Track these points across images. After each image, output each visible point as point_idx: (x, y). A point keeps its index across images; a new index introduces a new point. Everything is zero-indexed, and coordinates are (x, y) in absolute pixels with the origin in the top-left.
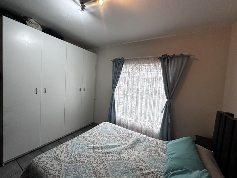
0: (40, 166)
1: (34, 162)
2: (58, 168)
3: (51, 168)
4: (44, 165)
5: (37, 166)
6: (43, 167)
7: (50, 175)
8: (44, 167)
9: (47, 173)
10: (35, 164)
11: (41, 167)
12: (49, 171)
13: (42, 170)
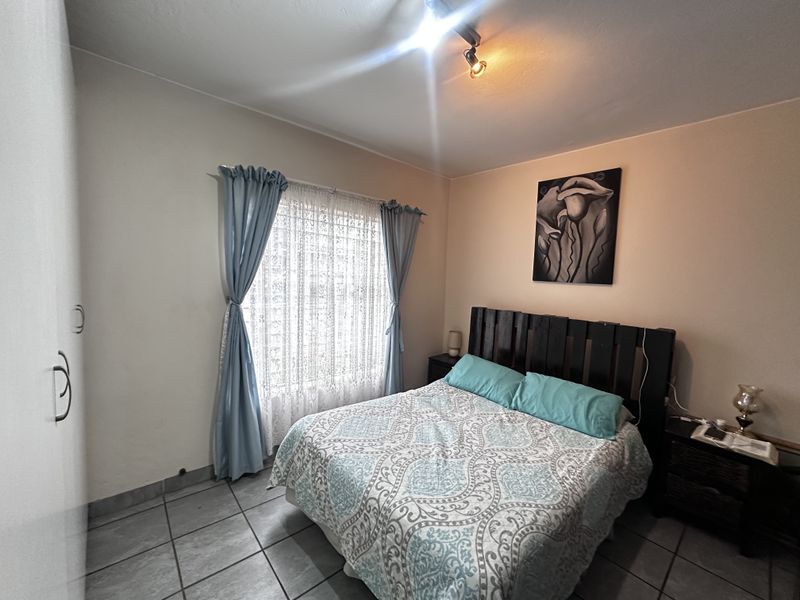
0: (514, 548)
1: (501, 569)
2: (518, 509)
3: (518, 521)
4: (511, 538)
5: (514, 556)
6: (517, 540)
7: (536, 520)
8: (517, 536)
9: (532, 529)
10: (505, 564)
11: (518, 543)
12: (527, 522)
13: (524, 540)
